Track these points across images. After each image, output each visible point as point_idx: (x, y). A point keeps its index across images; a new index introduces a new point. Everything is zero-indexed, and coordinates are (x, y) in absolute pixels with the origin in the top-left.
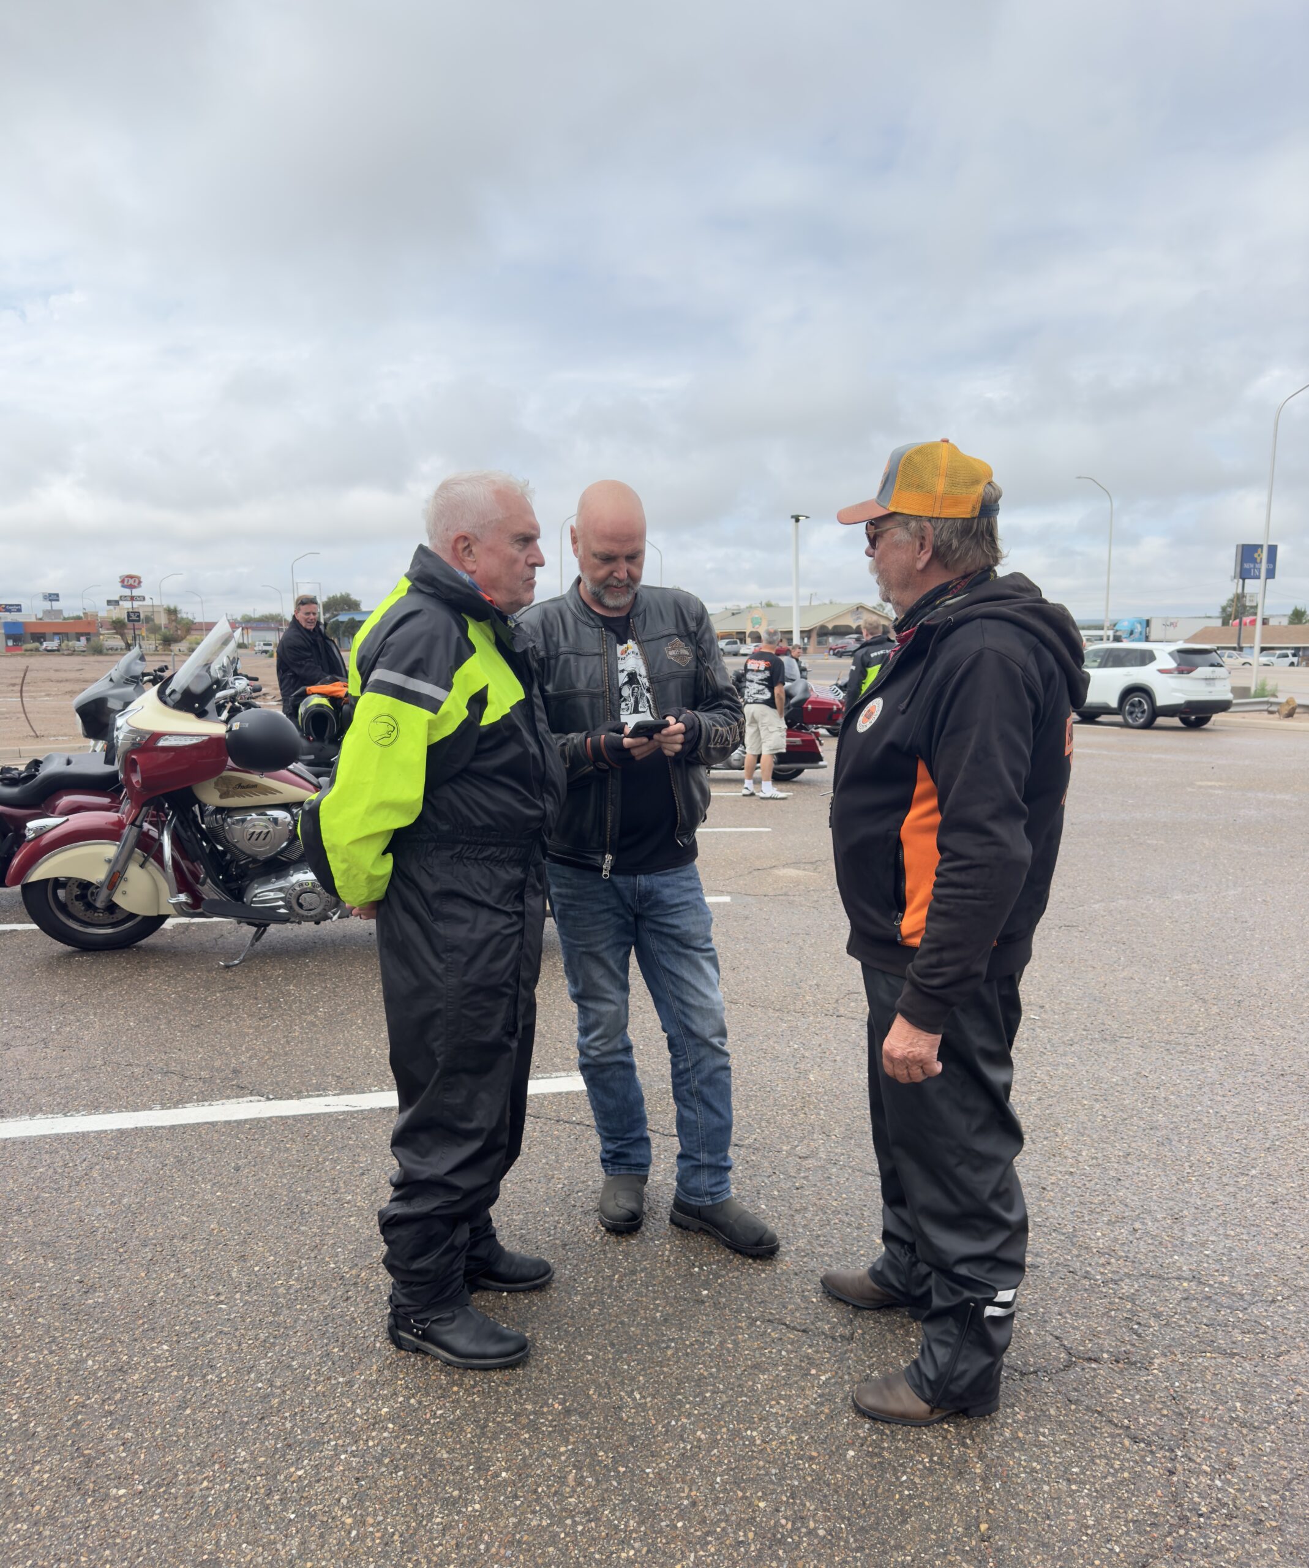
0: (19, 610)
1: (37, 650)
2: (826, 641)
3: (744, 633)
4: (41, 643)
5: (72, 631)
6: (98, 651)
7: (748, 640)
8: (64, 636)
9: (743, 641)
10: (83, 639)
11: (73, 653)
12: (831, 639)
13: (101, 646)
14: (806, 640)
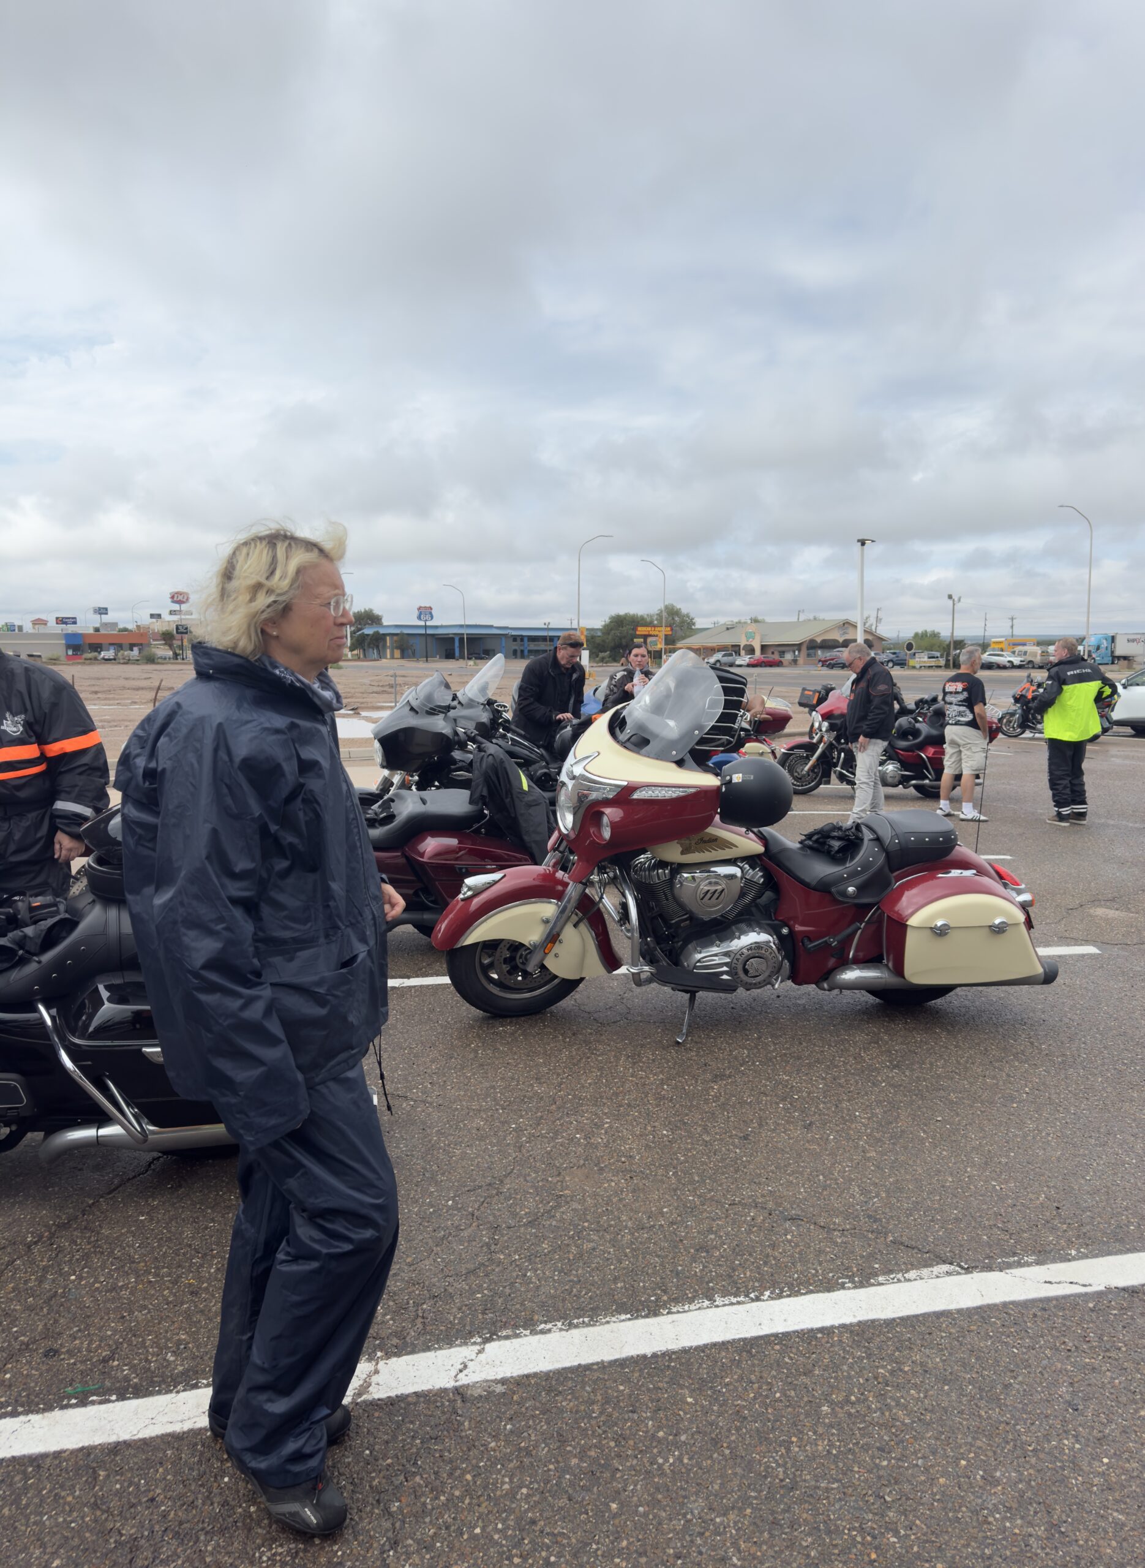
0: (75, 623)
1: (96, 659)
2: (815, 654)
3: (739, 646)
4: (100, 653)
5: (126, 642)
6: (151, 660)
7: (743, 652)
8: (119, 647)
9: (738, 653)
10: (136, 650)
11: (128, 662)
12: (819, 652)
13: (155, 654)
14: (797, 653)
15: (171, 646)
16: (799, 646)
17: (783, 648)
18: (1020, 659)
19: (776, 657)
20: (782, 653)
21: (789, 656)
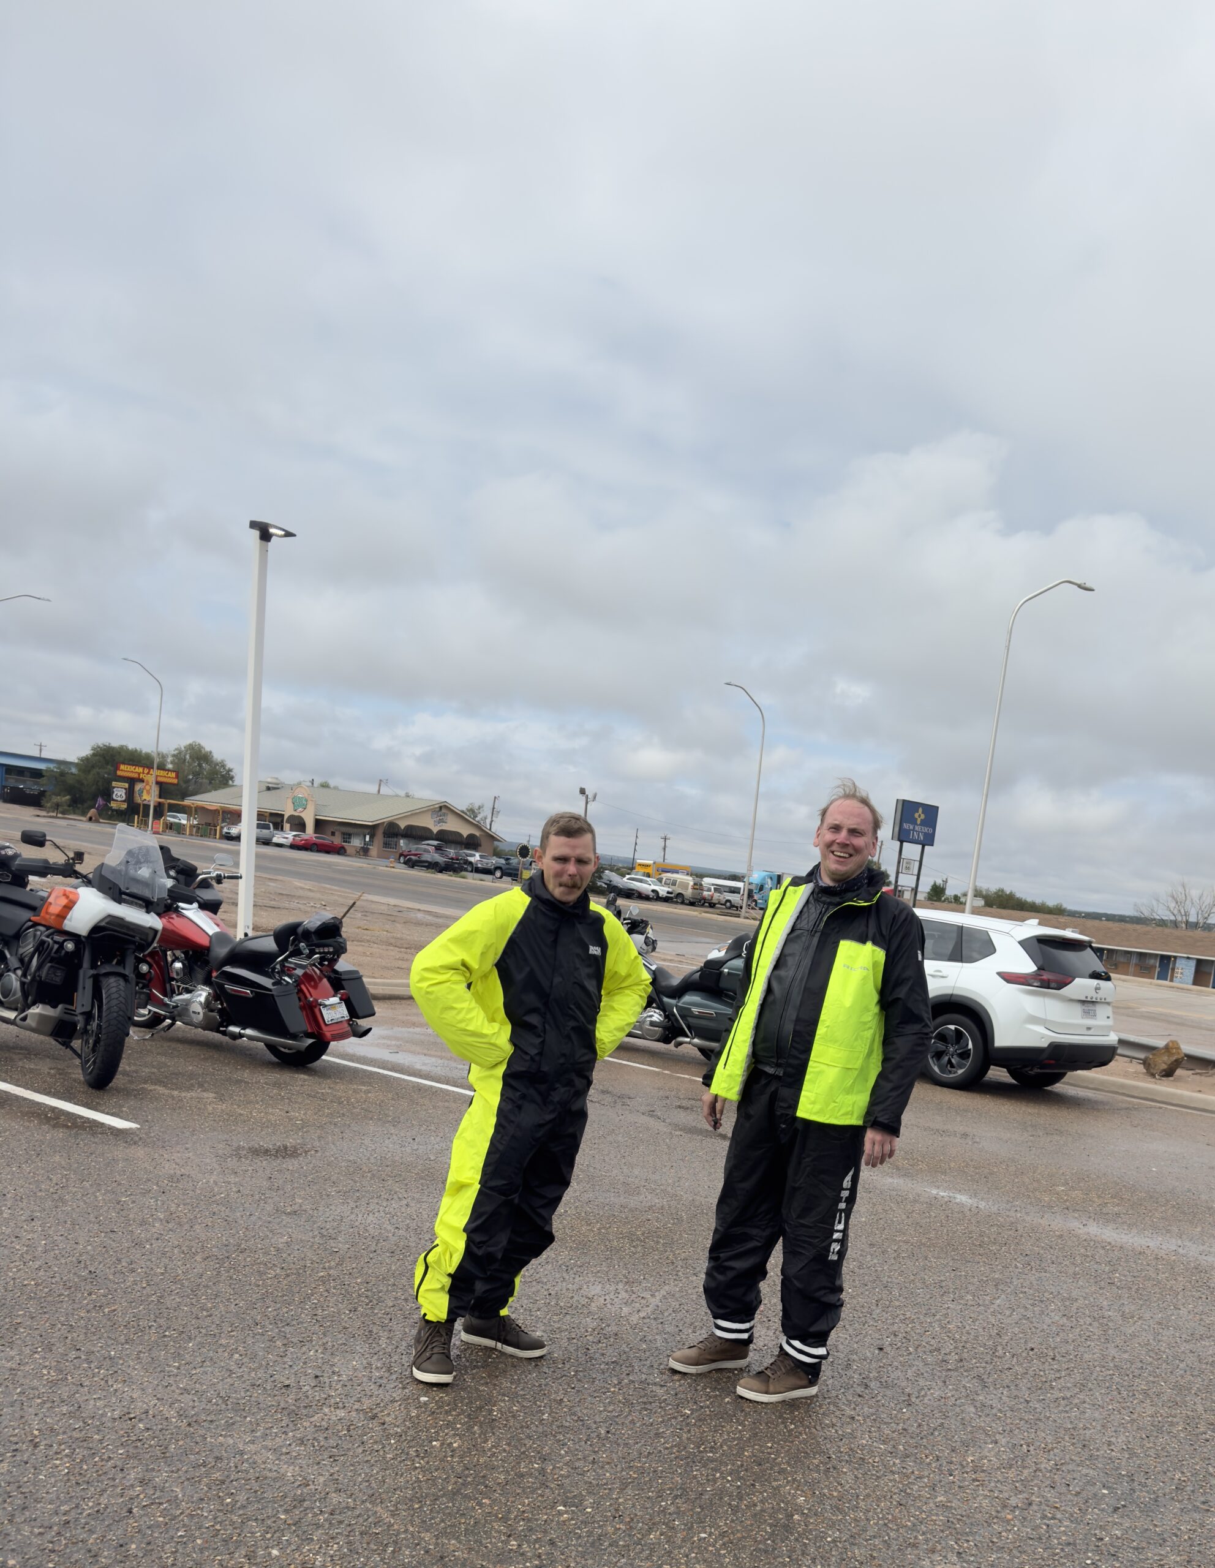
2: (397, 844)
3: (282, 816)
7: (287, 826)
9: (279, 826)
12: (402, 842)
14: (367, 839)
16: (372, 829)
17: (349, 829)
18: (667, 889)
19: (337, 840)
20: (347, 837)
21: (356, 842)
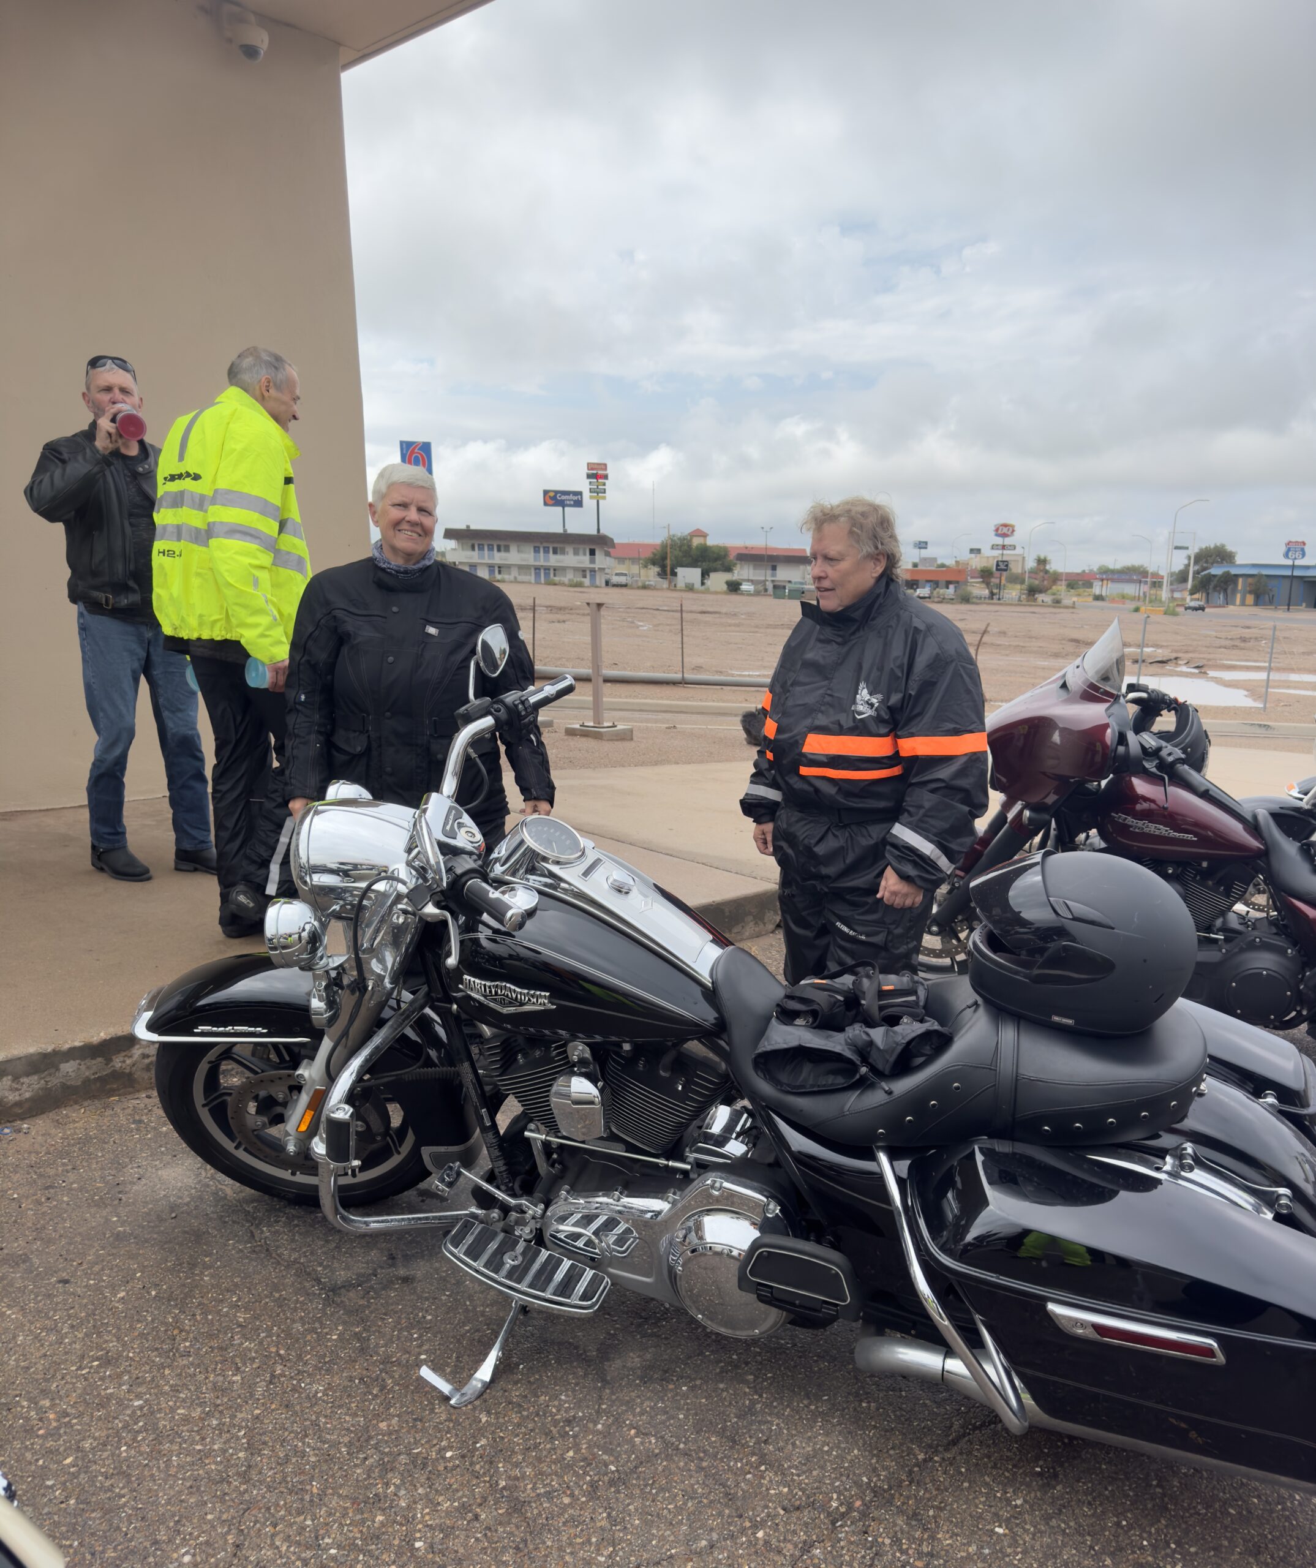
6: (966, 599)
10: (952, 587)
11: (942, 600)
13: (971, 593)
15: (988, 584)
